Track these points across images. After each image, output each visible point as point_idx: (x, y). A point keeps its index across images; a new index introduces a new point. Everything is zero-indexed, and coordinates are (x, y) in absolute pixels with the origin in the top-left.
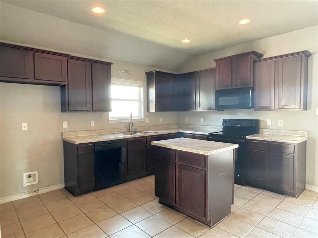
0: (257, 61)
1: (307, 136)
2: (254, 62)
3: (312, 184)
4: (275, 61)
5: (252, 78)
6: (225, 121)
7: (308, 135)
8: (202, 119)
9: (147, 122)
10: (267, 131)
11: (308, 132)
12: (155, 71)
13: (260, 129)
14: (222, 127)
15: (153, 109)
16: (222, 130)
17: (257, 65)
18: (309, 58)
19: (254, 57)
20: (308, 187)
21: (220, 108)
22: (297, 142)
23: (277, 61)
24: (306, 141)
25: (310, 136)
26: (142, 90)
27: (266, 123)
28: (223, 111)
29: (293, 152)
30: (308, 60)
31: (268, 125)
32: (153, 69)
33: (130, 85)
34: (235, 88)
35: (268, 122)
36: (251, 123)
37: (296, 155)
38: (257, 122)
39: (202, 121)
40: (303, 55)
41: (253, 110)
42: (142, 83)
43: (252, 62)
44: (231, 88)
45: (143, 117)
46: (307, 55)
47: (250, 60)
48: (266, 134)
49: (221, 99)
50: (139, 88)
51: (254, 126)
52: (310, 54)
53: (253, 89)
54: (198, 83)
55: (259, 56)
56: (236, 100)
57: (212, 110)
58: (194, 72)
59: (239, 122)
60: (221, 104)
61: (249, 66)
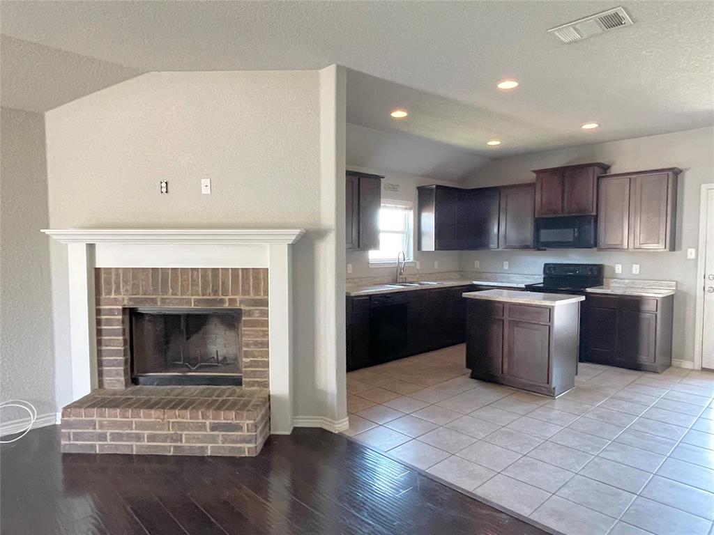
0: (603, 177)
1: (674, 288)
2: (599, 178)
3: (682, 357)
4: (630, 179)
5: (595, 201)
6: (547, 267)
7: (676, 287)
8: (506, 263)
9: (418, 267)
10: (615, 282)
11: (677, 282)
12: (437, 186)
13: (604, 280)
14: (543, 276)
15: (429, 244)
16: (542, 281)
17: (604, 182)
18: (679, 176)
19: (598, 171)
20: (675, 362)
21: (539, 245)
22: (661, 296)
23: (634, 178)
24: (673, 295)
25: (679, 288)
26: (411, 215)
27: (613, 270)
28: (545, 250)
29: (655, 310)
30: (677, 179)
31: (617, 272)
32: (432, 183)
33: (396, 207)
34: (567, 215)
35: (617, 268)
36: (591, 270)
37: (659, 313)
38: (600, 268)
39: (506, 267)
40: (671, 173)
41: (595, 249)
42: (411, 204)
43: (595, 178)
44: (561, 215)
45: (412, 259)
46: (676, 173)
47: (592, 175)
48: (614, 287)
49: (543, 232)
50: (406, 212)
51: (596, 275)
52: (681, 171)
53: (596, 218)
54: (503, 205)
55: (605, 168)
56: (569, 234)
57: (526, 247)
58: (497, 188)
59: (572, 268)
60: (543, 239)
61: (591, 183)
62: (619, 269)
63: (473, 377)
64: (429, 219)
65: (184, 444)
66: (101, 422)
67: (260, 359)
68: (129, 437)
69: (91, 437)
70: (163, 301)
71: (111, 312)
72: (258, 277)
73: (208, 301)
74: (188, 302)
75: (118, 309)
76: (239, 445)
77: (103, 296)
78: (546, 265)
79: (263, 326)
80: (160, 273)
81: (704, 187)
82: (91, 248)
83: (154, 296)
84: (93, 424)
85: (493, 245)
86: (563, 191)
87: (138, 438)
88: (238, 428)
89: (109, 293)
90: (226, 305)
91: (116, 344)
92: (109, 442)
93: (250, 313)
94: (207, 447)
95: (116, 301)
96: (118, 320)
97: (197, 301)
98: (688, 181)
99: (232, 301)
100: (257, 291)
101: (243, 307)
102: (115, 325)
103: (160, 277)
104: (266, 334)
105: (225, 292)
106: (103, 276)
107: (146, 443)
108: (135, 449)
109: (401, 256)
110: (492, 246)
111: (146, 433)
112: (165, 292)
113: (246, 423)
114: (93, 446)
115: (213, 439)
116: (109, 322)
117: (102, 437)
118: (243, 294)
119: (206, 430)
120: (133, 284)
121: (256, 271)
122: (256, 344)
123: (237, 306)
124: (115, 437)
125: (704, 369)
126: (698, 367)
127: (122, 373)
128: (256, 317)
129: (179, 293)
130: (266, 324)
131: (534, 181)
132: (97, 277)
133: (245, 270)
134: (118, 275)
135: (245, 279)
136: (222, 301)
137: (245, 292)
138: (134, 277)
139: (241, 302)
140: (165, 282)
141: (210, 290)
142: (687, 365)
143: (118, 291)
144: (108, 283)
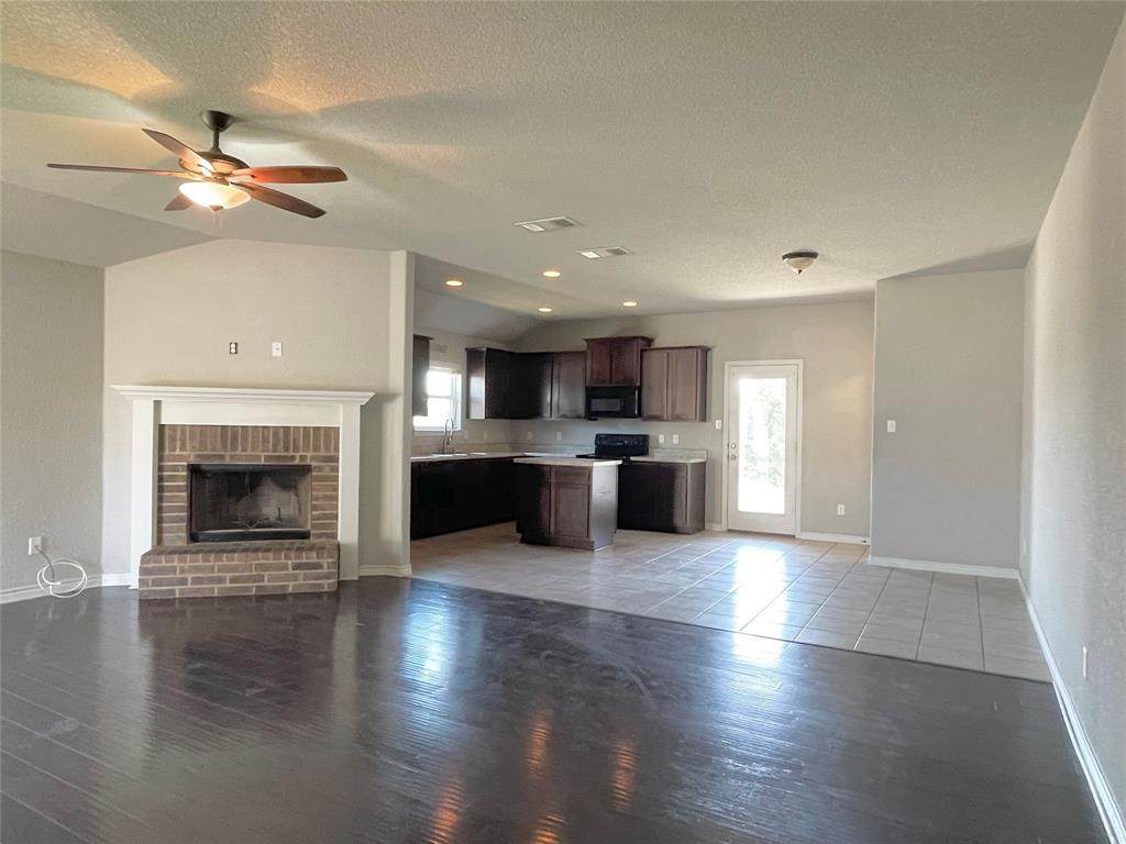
0: (646, 350)
1: (706, 456)
2: (642, 351)
3: (712, 521)
4: (669, 353)
5: (639, 373)
6: (598, 437)
8: (559, 434)
10: (658, 450)
11: (707, 450)
12: (488, 349)
13: (649, 449)
14: (595, 446)
15: (479, 412)
16: (594, 452)
17: (646, 354)
18: (709, 353)
19: (643, 344)
21: (591, 415)
22: (695, 462)
24: (704, 463)
25: (709, 456)
26: (459, 379)
27: (657, 440)
28: (596, 420)
30: (707, 356)
31: (660, 442)
32: (484, 345)
34: (615, 386)
36: (638, 440)
37: (689, 478)
38: (645, 438)
39: (559, 438)
40: (701, 351)
41: (639, 420)
42: (459, 366)
43: (640, 351)
44: (609, 385)
45: (459, 428)
46: (705, 351)
47: (637, 347)
48: (656, 456)
49: (594, 401)
50: (454, 375)
51: (641, 444)
52: (709, 349)
53: (640, 389)
54: (556, 372)
55: (649, 341)
56: (616, 404)
57: (579, 417)
58: (549, 353)
59: (621, 438)
60: (594, 409)
61: (635, 356)
62: (661, 439)
63: (523, 541)
64: (479, 385)
65: (266, 583)
66: (182, 568)
67: (328, 512)
68: (211, 580)
69: (171, 582)
70: (232, 457)
71: (175, 468)
72: (329, 436)
73: (279, 458)
74: (259, 457)
75: (183, 466)
76: (320, 582)
77: (167, 452)
78: (597, 435)
79: (332, 481)
80: (230, 432)
81: (727, 364)
82: (157, 404)
83: (222, 453)
84: (173, 570)
85: (547, 414)
86: (611, 361)
87: (220, 580)
88: (318, 566)
89: (174, 450)
90: (297, 462)
91: (179, 499)
92: (189, 586)
93: (320, 469)
94: (288, 586)
95: (181, 458)
96: (183, 476)
97: (266, 457)
98: (715, 358)
99: (302, 458)
100: (327, 450)
101: (313, 464)
102: (180, 479)
103: (228, 434)
104: (336, 489)
105: (296, 449)
106: (167, 433)
107: (228, 585)
108: (216, 591)
109: (450, 425)
110: (545, 415)
111: (228, 575)
112: (234, 448)
113: (325, 562)
114: (173, 591)
115: (295, 578)
116: (172, 478)
117: (183, 581)
118: (315, 450)
119: (288, 569)
120: (201, 441)
121: (328, 429)
122: (325, 497)
123: (308, 462)
124: (196, 581)
125: (730, 531)
126: (725, 529)
127: (185, 530)
128: (326, 472)
129: (249, 449)
130: (336, 479)
131: (584, 349)
132: (163, 435)
133: (317, 429)
134: (183, 432)
135: (317, 438)
136: (293, 458)
137: (317, 448)
138: (202, 433)
139: (312, 458)
140: (234, 439)
141: (281, 447)
142: (717, 528)
143: (183, 447)
144: (173, 440)
